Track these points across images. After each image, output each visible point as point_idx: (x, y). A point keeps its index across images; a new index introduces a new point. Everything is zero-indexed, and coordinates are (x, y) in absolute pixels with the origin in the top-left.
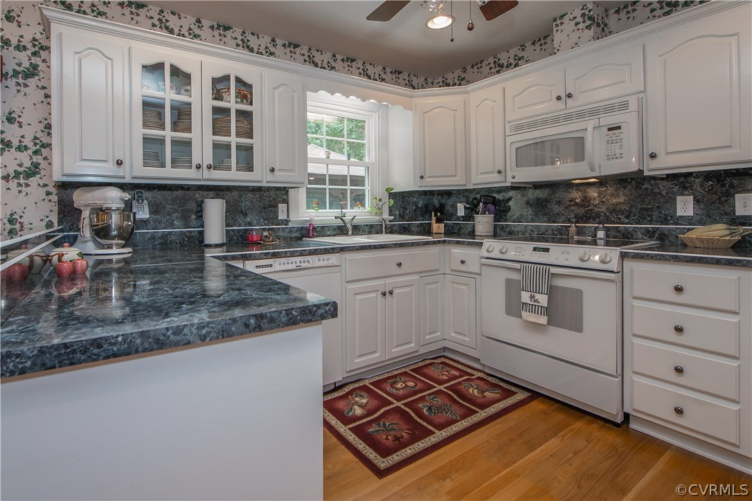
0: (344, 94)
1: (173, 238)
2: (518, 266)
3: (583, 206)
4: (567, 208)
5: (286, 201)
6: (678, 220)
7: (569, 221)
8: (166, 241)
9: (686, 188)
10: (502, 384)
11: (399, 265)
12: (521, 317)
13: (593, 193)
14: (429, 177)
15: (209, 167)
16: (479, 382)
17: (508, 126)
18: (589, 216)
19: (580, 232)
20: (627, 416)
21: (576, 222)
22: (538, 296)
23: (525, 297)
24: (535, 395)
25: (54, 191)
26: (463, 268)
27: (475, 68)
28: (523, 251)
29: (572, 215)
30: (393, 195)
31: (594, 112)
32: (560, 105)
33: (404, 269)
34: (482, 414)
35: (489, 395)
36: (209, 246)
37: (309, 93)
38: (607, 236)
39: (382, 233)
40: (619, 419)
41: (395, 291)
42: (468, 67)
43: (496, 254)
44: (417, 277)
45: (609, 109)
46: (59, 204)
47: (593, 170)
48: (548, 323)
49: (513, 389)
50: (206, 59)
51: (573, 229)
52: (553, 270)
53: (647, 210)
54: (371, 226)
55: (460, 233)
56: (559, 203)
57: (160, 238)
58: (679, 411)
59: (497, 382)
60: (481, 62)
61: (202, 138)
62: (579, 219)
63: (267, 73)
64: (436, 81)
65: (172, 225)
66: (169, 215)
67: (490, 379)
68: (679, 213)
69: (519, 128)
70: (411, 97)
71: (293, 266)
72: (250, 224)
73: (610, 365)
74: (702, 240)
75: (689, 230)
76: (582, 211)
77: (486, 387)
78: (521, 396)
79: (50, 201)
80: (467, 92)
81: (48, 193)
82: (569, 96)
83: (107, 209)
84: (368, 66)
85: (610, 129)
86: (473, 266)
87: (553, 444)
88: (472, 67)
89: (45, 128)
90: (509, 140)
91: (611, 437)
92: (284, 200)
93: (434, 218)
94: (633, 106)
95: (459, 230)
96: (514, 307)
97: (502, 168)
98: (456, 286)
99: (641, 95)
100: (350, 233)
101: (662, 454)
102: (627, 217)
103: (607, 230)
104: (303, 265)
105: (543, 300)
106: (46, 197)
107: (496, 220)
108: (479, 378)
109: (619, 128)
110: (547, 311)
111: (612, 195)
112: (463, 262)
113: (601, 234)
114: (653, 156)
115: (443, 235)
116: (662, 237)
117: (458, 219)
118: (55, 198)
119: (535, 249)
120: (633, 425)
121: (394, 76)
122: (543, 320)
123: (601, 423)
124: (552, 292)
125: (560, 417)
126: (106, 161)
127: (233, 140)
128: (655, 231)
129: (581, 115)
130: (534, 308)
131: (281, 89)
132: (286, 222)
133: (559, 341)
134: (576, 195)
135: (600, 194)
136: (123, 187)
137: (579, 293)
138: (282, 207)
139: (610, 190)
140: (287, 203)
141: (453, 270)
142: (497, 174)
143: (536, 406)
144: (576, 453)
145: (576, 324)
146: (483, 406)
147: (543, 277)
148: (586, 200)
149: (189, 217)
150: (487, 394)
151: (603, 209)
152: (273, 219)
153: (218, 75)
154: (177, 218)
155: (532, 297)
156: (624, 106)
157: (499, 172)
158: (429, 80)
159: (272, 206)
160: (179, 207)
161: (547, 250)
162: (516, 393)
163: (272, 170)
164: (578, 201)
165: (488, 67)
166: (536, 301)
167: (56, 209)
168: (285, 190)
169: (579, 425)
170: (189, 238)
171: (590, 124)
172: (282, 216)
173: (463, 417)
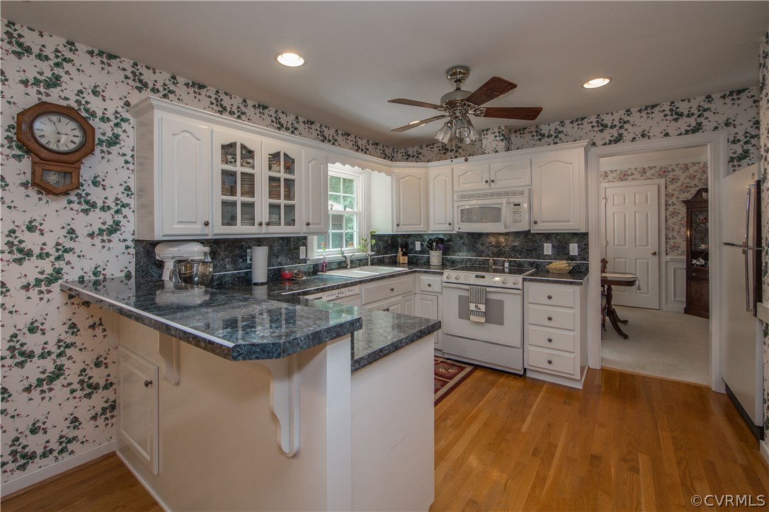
0: (342, 163)
1: (227, 279)
2: (467, 287)
3: (496, 247)
4: (487, 248)
5: (305, 245)
6: (545, 257)
7: (489, 256)
8: (222, 282)
9: (548, 239)
10: (456, 363)
11: (392, 290)
12: (469, 319)
13: (502, 239)
14: (403, 225)
15: (268, 224)
16: (442, 364)
17: (455, 195)
18: (500, 253)
19: (495, 263)
20: (525, 369)
21: (493, 257)
22: (479, 306)
23: (472, 306)
24: (476, 367)
25: (132, 244)
26: (429, 289)
27: (429, 147)
28: (470, 277)
29: (490, 253)
30: (373, 236)
31: (507, 194)
32: (487, 186)
33: (395, 292)
34: (452, 383)
35: (452, 371)
36: (256, 284)
37: (329, 164)
38: (510, 266)
39: (367, 265)
40: (522, 373)
41: (390, 309)
42: (424, 146)
43: (453, 280)
44: (400, 298)
45: (514, 193)
46: (136, 256)
47: (506, 228)
48: (486, 322)
49: (464, 365)
50: (265, 139)
51: (491, 261)
52: (488, 289)
53: (530, 250)
54: (360, 260)
55: (417, 263)
56: (483, 244)
57: (217, 280)
58: (550, 362)
59: (452, 362)
60: (433, 144)
61: (262, 200)
62: (495, 255)
63: (304, 151)
64: (399, 151)
65: (225, 269)
66: (223, 260)
67: (448, 361)
68: (545, 253)
69: (463, 197)
70: (391, 167)
71: (334, 297)
72: (280, 264)
73: (518, 343)
74: (556, 269)
75: (551, 263)
76: (495, 250)
77: (448, 367)
78: (469, 369)
79: (129, 254)
80: (427, 167)
81: (127, 247)
82: (493, 181)
83: (192, 260)
84: (358, 140)
85: (515, 205)
86: (437, 288)
87: (493, 391)
88: (427, 146)
89: (125, 190)
90: (456, 204)
91: (518, 384)
92: (304, 243)
93: (400, 253)
94: (526, 194)
95: (417, 260)
96: (464, 313)
97: (451, 222)
98: (424, 301)
99: (530, 187)
100: (349, 267)
101: (542, 387)
102: (520, 254)
103: (510, 262)
104: (340, 296)
105: (482, 308)
106: (125, 251)
107: (443, 254)
108: (441, 362)
109: (519, 205)
110: (485, 314)
111: (512, 241)
112: (429, 285)
113: (507, 265)
114: (535, 223)
115: (407, 265)
116: (537, 266)
117: (416, 252)
118: (132, 251)
119: (477, 276)
120: (529, 374)
121: (374, 146)
122: (483, 320)
123: (513, 376)
124: (487, 302)
125: (491, 378)
126: (195, 222)
127: (282, 202)
128: (534, 262)
129: (499, 194)
130: (477, 313)
131: (313, 162)
132: (305, 261)
133: (492, 332)
134: (493, 240)
135: (506, 239)
136: (203, 242)
137: (501, 303)
138: (302, 249)
139: (511, 238)
140: (306, 246)
141: (422, 291)
142: (448, 225)
143: (478, 373)
144: (505, 394)
145: (500, 321)
146: (451, 378)
147: (481, 294)
148: (498, 243)
149: (238, 261)
150: (450, 370)
151: (507, 249)
152: (296, 259)
153: (273, 152)
154: (228, 262)
155: (476, 306)
156: (522, 193)
157: (450, 224)
158: (395, 150)
159: (295, 249)
160: (230, 253)
161: (483, 277)
162: (465, 368)
163: (308, 224)
164: (493, 243)
165: (438, 149)
166: (478, 309)
167: (134, 260)
168: (305, 238)
169: (502, 380)
170: (238, 278)
171: (504, 201)
172: (302, 256)
173: (442, 386)
